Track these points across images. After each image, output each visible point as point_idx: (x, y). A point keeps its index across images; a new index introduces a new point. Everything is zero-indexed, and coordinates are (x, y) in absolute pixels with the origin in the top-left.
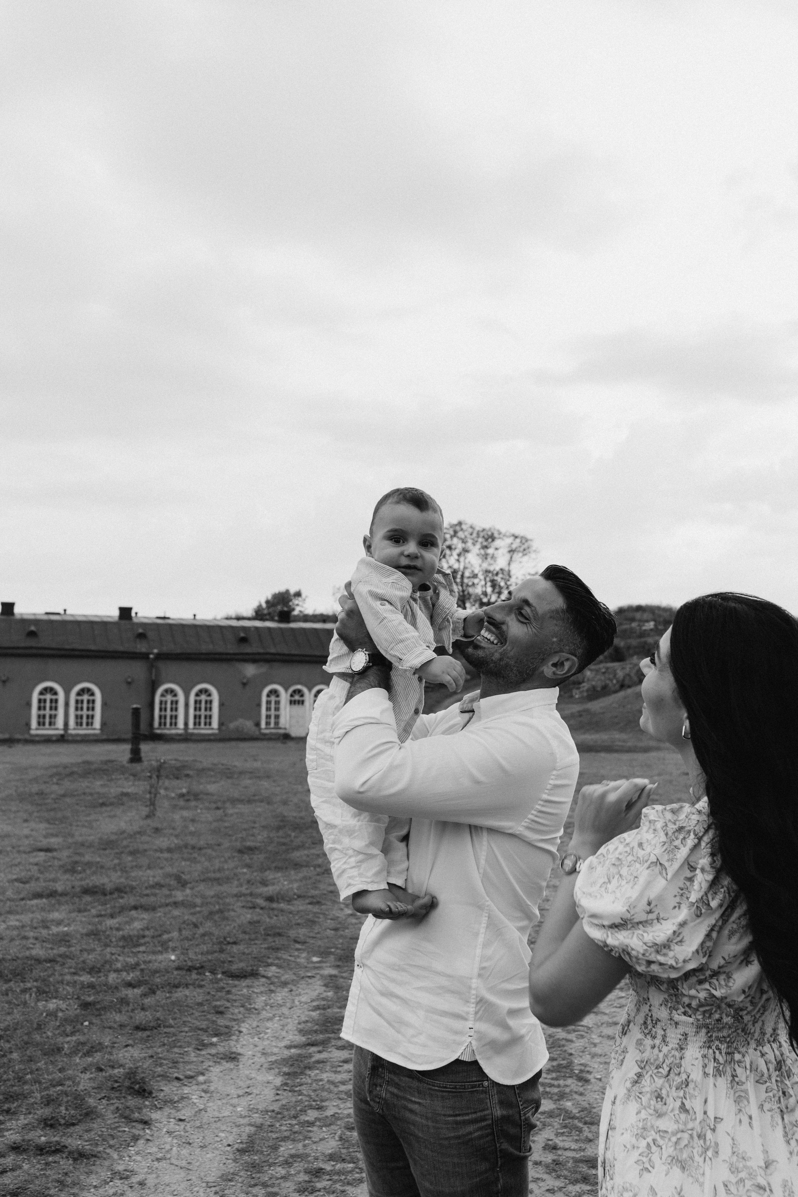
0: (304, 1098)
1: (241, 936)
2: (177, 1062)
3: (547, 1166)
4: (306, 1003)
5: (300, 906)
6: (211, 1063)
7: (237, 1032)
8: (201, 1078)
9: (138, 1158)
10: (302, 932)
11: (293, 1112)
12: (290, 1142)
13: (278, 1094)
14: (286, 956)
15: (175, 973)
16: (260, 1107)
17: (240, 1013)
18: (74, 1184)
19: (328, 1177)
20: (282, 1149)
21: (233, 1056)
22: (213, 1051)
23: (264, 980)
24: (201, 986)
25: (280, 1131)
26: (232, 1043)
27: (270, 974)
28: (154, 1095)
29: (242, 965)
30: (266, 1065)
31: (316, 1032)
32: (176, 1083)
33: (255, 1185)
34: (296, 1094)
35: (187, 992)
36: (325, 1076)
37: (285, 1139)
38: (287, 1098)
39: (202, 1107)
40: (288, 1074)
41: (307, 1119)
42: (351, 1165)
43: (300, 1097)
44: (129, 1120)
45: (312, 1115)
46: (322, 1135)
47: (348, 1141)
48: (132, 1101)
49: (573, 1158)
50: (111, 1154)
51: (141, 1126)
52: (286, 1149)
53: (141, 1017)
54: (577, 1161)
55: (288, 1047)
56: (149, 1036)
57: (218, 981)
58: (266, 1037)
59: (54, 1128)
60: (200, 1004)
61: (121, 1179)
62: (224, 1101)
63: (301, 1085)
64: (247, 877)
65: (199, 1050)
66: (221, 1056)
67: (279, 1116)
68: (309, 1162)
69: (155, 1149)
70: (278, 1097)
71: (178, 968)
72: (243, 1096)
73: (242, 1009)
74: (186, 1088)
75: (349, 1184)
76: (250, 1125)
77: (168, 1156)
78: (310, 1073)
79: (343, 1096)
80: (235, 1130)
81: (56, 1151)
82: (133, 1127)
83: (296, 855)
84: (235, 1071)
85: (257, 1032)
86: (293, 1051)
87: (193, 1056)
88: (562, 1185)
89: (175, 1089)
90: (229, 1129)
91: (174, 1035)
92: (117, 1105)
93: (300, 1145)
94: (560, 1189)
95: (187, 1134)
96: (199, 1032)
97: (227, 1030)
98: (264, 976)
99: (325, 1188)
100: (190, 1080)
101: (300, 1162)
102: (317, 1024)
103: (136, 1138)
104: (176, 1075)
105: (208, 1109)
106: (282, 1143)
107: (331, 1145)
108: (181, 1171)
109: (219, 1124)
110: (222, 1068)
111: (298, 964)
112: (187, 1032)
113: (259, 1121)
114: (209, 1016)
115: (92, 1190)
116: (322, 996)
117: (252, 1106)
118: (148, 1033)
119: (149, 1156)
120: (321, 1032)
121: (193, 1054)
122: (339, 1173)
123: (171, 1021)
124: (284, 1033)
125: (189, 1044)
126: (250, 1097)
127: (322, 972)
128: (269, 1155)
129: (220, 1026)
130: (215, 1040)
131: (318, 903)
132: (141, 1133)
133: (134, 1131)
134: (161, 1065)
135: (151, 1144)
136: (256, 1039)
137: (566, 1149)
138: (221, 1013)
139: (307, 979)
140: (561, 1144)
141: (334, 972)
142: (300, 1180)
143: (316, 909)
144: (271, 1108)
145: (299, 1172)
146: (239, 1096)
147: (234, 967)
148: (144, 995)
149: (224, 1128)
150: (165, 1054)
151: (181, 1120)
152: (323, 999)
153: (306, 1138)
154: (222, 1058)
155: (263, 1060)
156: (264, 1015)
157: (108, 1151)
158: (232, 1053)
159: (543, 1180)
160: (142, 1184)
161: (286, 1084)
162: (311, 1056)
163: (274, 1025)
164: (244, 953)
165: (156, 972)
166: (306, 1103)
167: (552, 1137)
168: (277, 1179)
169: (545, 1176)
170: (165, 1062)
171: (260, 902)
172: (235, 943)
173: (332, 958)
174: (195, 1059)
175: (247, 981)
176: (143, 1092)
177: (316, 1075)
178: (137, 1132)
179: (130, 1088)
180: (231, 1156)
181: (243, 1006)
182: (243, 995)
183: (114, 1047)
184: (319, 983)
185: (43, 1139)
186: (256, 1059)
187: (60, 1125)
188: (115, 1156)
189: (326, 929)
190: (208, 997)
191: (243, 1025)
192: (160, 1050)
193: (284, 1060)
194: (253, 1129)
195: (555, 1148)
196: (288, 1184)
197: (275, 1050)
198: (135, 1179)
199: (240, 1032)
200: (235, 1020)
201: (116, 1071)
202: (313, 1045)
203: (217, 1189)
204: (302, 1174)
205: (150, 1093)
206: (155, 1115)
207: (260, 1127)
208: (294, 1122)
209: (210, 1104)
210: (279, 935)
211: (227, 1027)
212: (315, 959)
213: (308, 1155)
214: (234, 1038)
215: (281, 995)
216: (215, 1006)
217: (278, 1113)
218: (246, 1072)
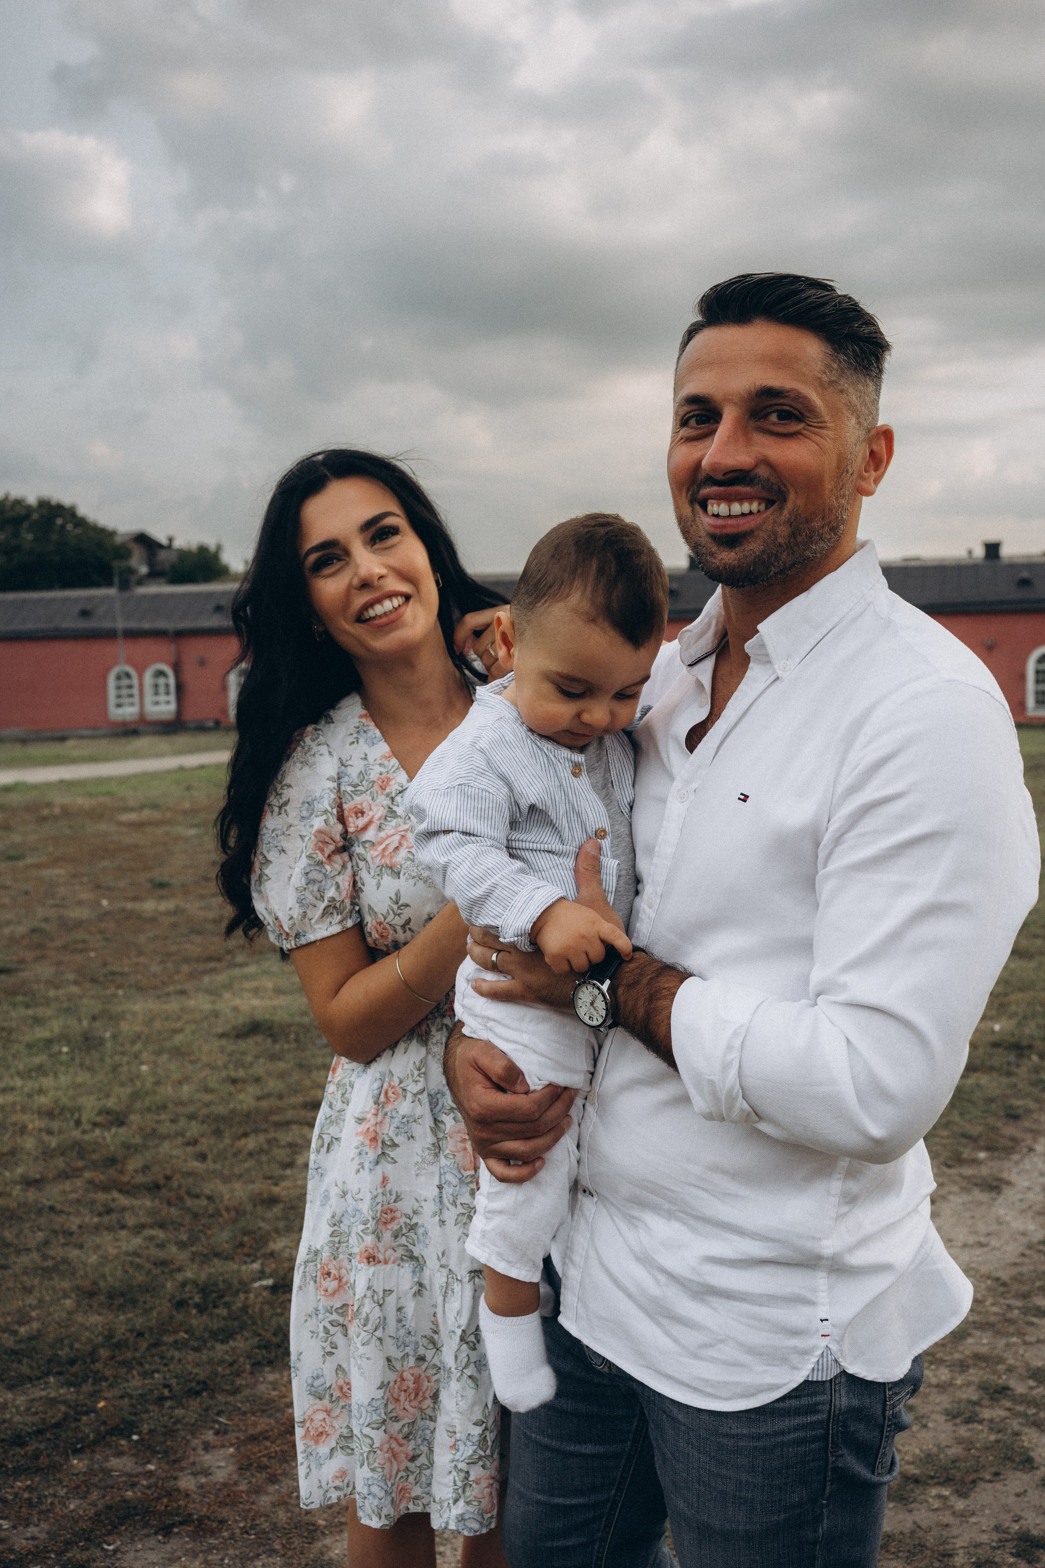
7: (1025, 1150)
11: (1025, 1288)
13: (1024, 1255)
19: (1009, 1404)
21: (995, 1183)
26: (1007, 1164)
38: (1033, 1263)
60: (990, 1100)
65: (949, 1166)
66: (979, 1181)
67: (1002, 1289)
68: (995, 1372)
71: (995, 1045)
72: (972, 1246)
93: (1001, 1343)
96: (964, 1141)
101: (982, 1369)
106: (977, 1333)
110: (970, 1198)
112: (942, 1137)
117: (973, 1265)
129: (1004, 1137)
130: (982, 1155)
138: (1016, 1117)
145: (968, 1384)
153: (1019, 1333)
154: (976, 1185)
158: (1000, 1180)
186: (1030, 1195)
190: (1009, 1092)
199: (1031, 1150)
200: (1032, 1131)
204: (971, 1389)
211: (1013, 1139)
213: (1001, 1360)
214: (1016, 1157)
216: (1011, 1107)
217: (1004, 1284)
218: (1001, 1212)
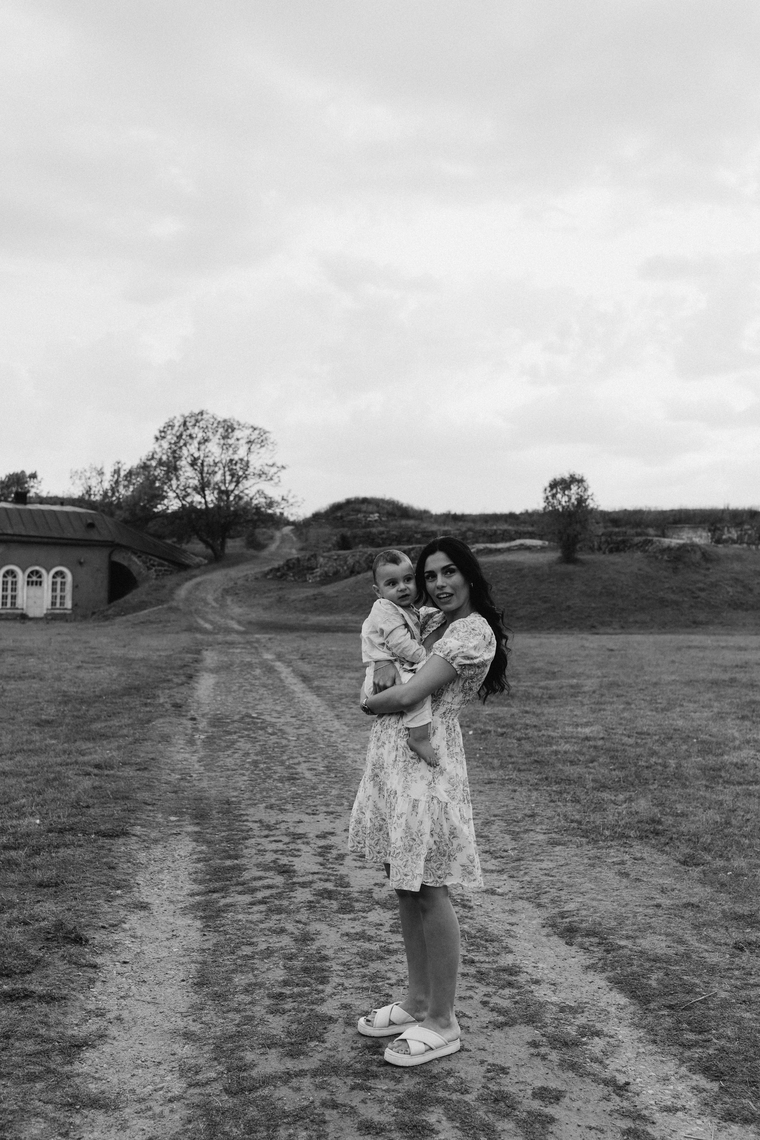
0: (233, 937)
1: (91, 801)
2: (96, 913)
3: (474, 977)
4: (185, 857)
5: (129, 772)
6: (125, 913)
7: (135, 885)
8: (124, 926)
9: (105, 998)
10: (145, 795)
11: (229, 949)
12: (239, 975)
13: (204, 935)
14: (144, 817)
15: (50, 835)
16: (195, 946)
17: (129, 868)
18: (58, 1023)
19: (291, 1000)
20: (237, 980)
21: (143, 905)
22: (123, 902)
23: (135, 838)
24: (81, 846)
25: (226, 965)
26: (136, 894)
27: (138, 833)
28: (90, 942)
29: (109, 826)
30: (178, 912)
31: (210, 880)
32: (103, 931)
33: (229, 1011)
34: (221, 933)
35: (69, 851)
36: (240, 917)
37: (234, 971)
38: (213, 938)
39: (139, 951)
40: (205, 917)
41: (245, 953)
42: (307, 988)
43: (228, 936)
44: (80, 966)
45: (247, 950)
46: (266, 966)
47: (293, 969)
48: (74, 949)
49: (492, 969)
50: (78, 995)
51: (92, 970)
52: (240, 980)
53: (38, 875)
54: (495, 970)
55: (192, 895)
56: (56, 892)
57: (95, 841)
58: (165, 887)
59: (11, 977)
60: (90, 862)
61: (97, 1016)
62: (157, 944)
63: (223, 925)
64: (60, 747)
65: (109, 901)
67: (217, 953)
68: (268, 989)
69: (114, 989)
70: (205, 938)
71: (49, 831)
72: (171, 938)
73: (129, 864)
74: (113, 935)
75: (313, 1003)
76: (193, 962)
77: (131, 994)
78: (225, 915)
79: (267, 932)
80: (180, 967)
81: (26, 997)
82: (85, 971)
83: (97, 726)
84: (152, 918)
85: (153, 883)
86: (197, 898)
87: (106, 908)
88: (494, 990)
89: (104, 936)
90: (174, 967)
91: (80, 890)
92: (61, 953)
93: (250, 975)
94: (495, 993)
95: (137, 974)
96: (102, 886)
97: (126, 883)
98: (134, 835)
99: (294, 1009)
100: (116, 928)
101: (260, 989)
102: (208, 874)
103: (92, 981)
104: (101, 924)
105: (145, 952)
106: (234, 975)
107: (279, 974)
108: (150, 1005)
109: (162, 964)
110: (138, 916)
111: (158, 823)
112: (91, 887)
113: (200, 959)
114: (105, 871)
115: (76, 1028)
116: (196, 850)
117: (185, 947)
118: (52, 890)
119: (112, 995)
120: (216, 881)
121: (106, 906)
122: (300, 995)
123: (71, 878)
124: (180, 884)
125: (99, 897)
126: (178, 939)
127: (185, 829)
128: (226, 985)
129: (118, 880)
130: (119, 892)
131: (146, 769)
132: (95, 976)
133: (87, 974)
134: (82, 916)
135: (108, 985)
136: (156, 889)
137: (482, 963)
138: (113, 868)
139: (175, 836)
140: (476, 959)
141: (197, 829)
142: (268, 1003)
143: (146, 774)
144: (205, 947)
145: (263, 998)
146: (168, 939)
147: (102, 827)
148: (29, 856)
149: (169, 966)
150: (81, 906)
151: (125, 963)
152: (201, 852)
153: (253, 970)
154: (133, 908)
155: (172, 907)
156: (151, 869)
157: (74, 993)
158: (141, 903)
159: (477, 988)
160: (119, 1019)
161: (208, 926)
162: (218, 902)
163: (166, 877)
164: (103, 816)
165: (28, 835)
166: (237, 941)
167: (466, 954)
168: (246, 1005)
169: (477, 985)
170: (85, 914)
171: (90, 769)
172: (88, 807)
173: (187, 817)
174: (110, 910)
175: (121, 840)
176: (79, 940)
177: (232, 917)
178: (91, 976)
179: (65, 938)
180: (190, 989)
181: (130, 862)
182: (124, 852)
183: (24, 903)
184: (188, 838)
185: (5, 987)
186: (165, 907)
187: (16, 973)
188: (81, 997)
189: (165, 792)
190: (94, 855)
191: (137, 878)
192: (74, 903)
193: (193, 906)
194: (199, 966)
195: (473, 962)
196: (258, 1008)
197: (179, 898)
198: (111, 1016)
199: (138, 884)
200: (128, 874)
201: (42, 924)
202: (214, 891)
203: (194, 1017)
204: (266, 999)
205: (87, 941)
206: (99, 960)
207: (204, 963)
208: (234, 957)
209: (144, 948)
210: (127, 798)
211: (124, 880)
212: (173, 818)
213: (263, 983)
214: (135, 889)
215: (157, 851)
216: (105, 863)
217: (214, 951)
218: (165, 918)
